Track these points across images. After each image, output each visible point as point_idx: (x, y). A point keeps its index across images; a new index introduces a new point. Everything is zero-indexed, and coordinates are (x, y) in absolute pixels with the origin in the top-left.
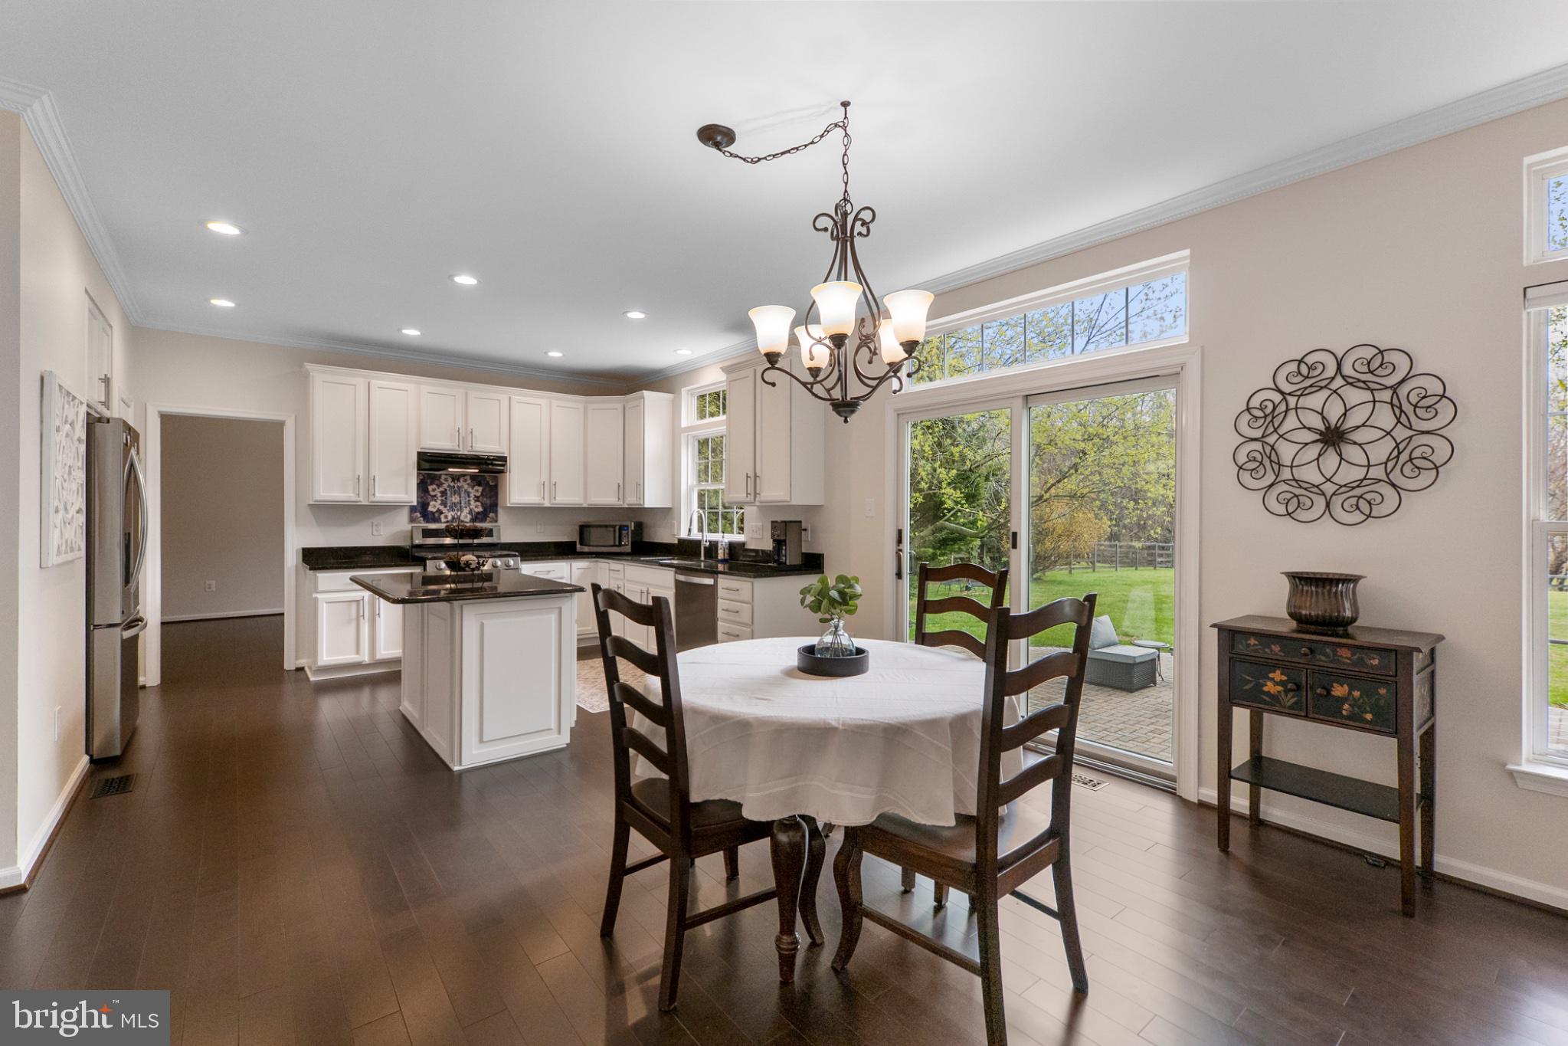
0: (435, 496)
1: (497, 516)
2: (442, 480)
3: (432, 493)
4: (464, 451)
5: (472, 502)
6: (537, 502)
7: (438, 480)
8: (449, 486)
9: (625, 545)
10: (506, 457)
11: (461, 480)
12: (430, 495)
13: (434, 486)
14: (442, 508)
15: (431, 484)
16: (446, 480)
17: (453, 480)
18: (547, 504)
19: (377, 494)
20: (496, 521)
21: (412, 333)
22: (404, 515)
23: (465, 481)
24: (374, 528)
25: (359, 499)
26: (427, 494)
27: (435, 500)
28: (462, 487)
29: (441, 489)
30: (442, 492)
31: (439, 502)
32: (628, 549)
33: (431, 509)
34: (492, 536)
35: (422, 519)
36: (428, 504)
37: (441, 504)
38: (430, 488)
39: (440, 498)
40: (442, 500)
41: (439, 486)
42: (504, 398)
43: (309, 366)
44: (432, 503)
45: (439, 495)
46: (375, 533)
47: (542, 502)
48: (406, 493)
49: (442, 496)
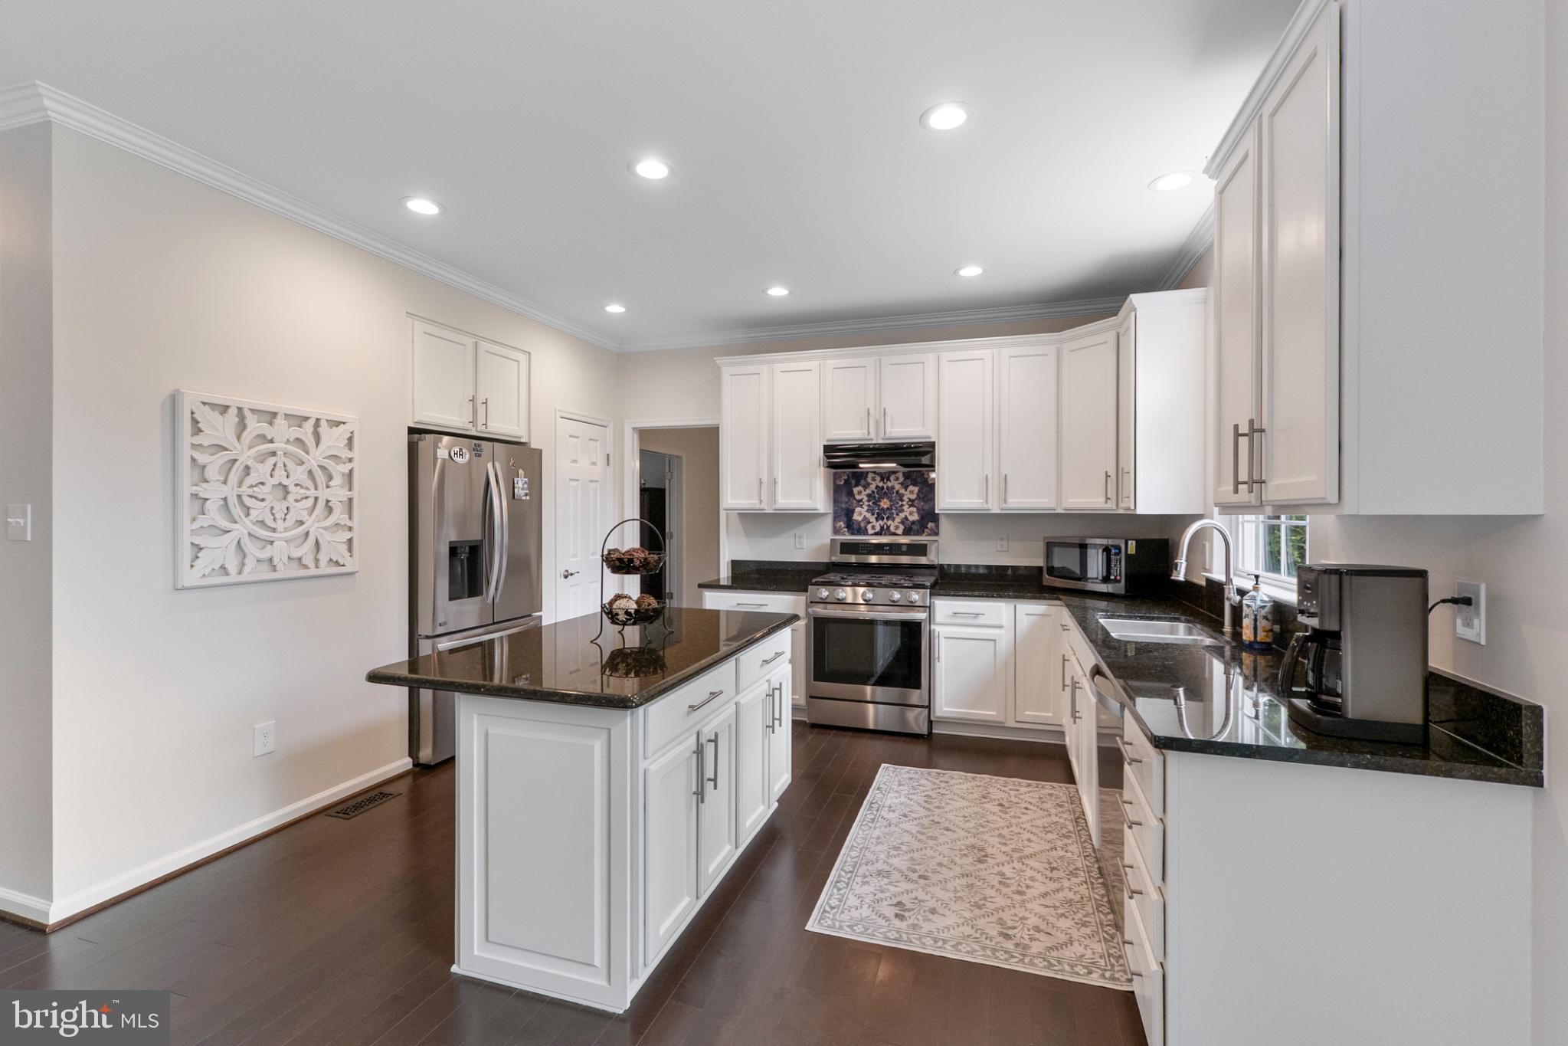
0: (861, 500)
1: (937, 527)
2: (869, 480)
3: (858, 497)
4: (876, 439)
5: (905, 507)
6: (978, 506)
7: (865, 479)
8: (877, 487)
9: (1116, 581)
10: (934, 443)
11: (892, 478)
12: (855, 499)
13: (860, 488)
14: (868, 515)
15: (857, 485)
16: (874, 479)
17: (882, 480)
18: (995, 510)
19: (780, 501)
20: (937, 534)
21: (778, 292)
22: (827, 525)
23: (897, 479)
24: (797, 539)
25: (762, 506)
26: (851, 499)
27: (861, 506)
28: (893, 488)
29: (868, 491)
30: (869, 496)
31: (866, 508)
32: (1120, 588)
33: (857, 517)
34: (925, 554)
35: (846, 530)
36: (853, 511)
37: (868, 511)
38: (856, 490)
39: (867, 503)
40: (869, 506)
41: (865, 487)
42: (930, 359)
43: (719, 360)
44: (858, 510)
45: (866, 499)
46: (798, 546)
47: (985, 506)
48: (811, 499)
49: (869, 501)
